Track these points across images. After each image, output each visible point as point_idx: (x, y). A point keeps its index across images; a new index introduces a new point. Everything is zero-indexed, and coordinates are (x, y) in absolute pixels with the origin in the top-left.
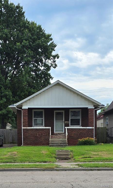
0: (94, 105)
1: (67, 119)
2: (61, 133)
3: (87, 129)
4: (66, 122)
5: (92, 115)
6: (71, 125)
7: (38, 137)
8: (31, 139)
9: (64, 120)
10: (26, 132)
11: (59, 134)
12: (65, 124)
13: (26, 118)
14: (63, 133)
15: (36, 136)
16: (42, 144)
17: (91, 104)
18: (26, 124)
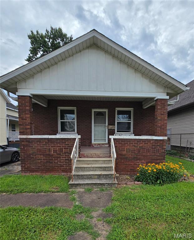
0: (167, 93)
1: (111, 123)
2: (103, 144)
3: (153, 140)
4: (110, 127)
5: (164, 113)
6: (117, 131)
7: (52, 155)
8: (38, 159)
9: (107, 124)
10: (26, 145)
11: (99, 145)
12: (108, 129)
13: (27, 115)
14: (106, 144)
15: (49, 155)
16: (62, 170)
17: (162, 90)
18: (26, 129)
